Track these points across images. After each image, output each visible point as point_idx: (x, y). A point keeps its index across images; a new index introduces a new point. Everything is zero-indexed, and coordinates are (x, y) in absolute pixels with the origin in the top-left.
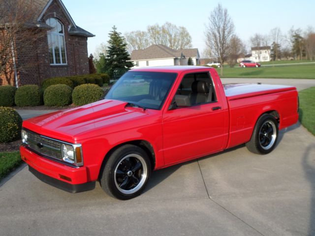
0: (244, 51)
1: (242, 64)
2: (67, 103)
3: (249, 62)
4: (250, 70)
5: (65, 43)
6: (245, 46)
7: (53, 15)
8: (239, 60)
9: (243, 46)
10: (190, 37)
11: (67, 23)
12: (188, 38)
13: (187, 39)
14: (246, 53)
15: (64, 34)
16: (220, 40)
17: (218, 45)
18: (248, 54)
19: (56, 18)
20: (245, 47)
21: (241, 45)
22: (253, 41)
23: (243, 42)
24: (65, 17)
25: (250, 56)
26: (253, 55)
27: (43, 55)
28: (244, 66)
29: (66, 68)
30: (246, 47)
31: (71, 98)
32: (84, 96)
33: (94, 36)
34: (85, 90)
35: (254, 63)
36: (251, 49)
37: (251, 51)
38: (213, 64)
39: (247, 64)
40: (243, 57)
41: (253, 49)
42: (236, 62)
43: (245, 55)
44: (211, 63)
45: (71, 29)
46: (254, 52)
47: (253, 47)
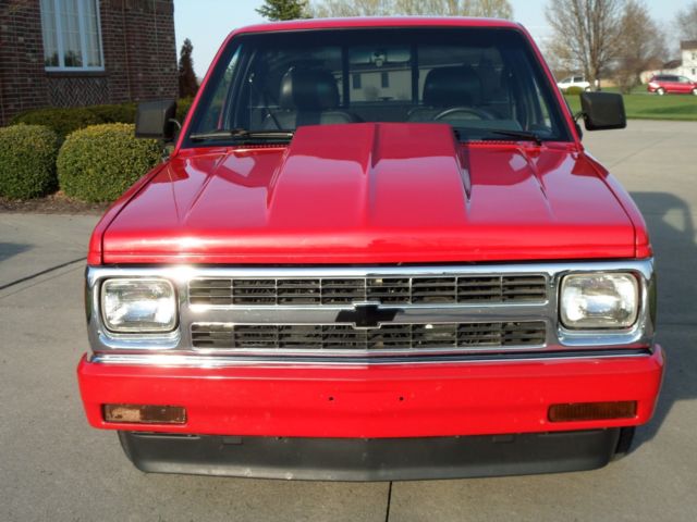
0: (661, 50)
1: (654, 85)
2: (38, 189)
3: (675, 79)
4: (678, 101)
6: (663, 35)
8: (645, 77)
9: (659, 36)
10: (508, 7)
12: (504, 10)
13: (500, 13)
14: (666, 56)
16: (589, 8)
17: (581, 24)
18: (671, 59)
20: (663, 40)
21: (653, 33)
22: (684, 25)
23: (657, 24)
25: (677, 64)
26: (685, 64)
27: (21, 39)
28: (661, 92)
29: (97, 82)
30: (667, 39)
31: (53, 171)
32: (93, 165)
34: (98, 144)
35: (689, 83)
36: (679, 47)
37: (679, 52)
38: (572, 84)
39: (669, 84)
40: (657, 68)
41: (686, 45)
42: (639, 81)
43: (664, 61)
44: (568, 81)
46: (687, 55)
47: (685, 40)
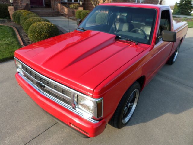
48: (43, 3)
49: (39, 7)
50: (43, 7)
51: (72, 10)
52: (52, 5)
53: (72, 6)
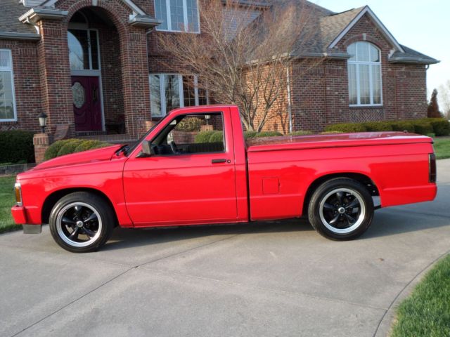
5: (381, 75)
7: (362, 37)
11: (388, 46)
15: (380, 62)
19: (367, 41)
24: (384, 38)
27: (337, 93)
33: (439, 62)
45: (393, 55)
48: (101, 123)
49: (90, 134)
50: (102, 133)
51: (183, 133)
52: (127, 126)
53: (184, 124)
